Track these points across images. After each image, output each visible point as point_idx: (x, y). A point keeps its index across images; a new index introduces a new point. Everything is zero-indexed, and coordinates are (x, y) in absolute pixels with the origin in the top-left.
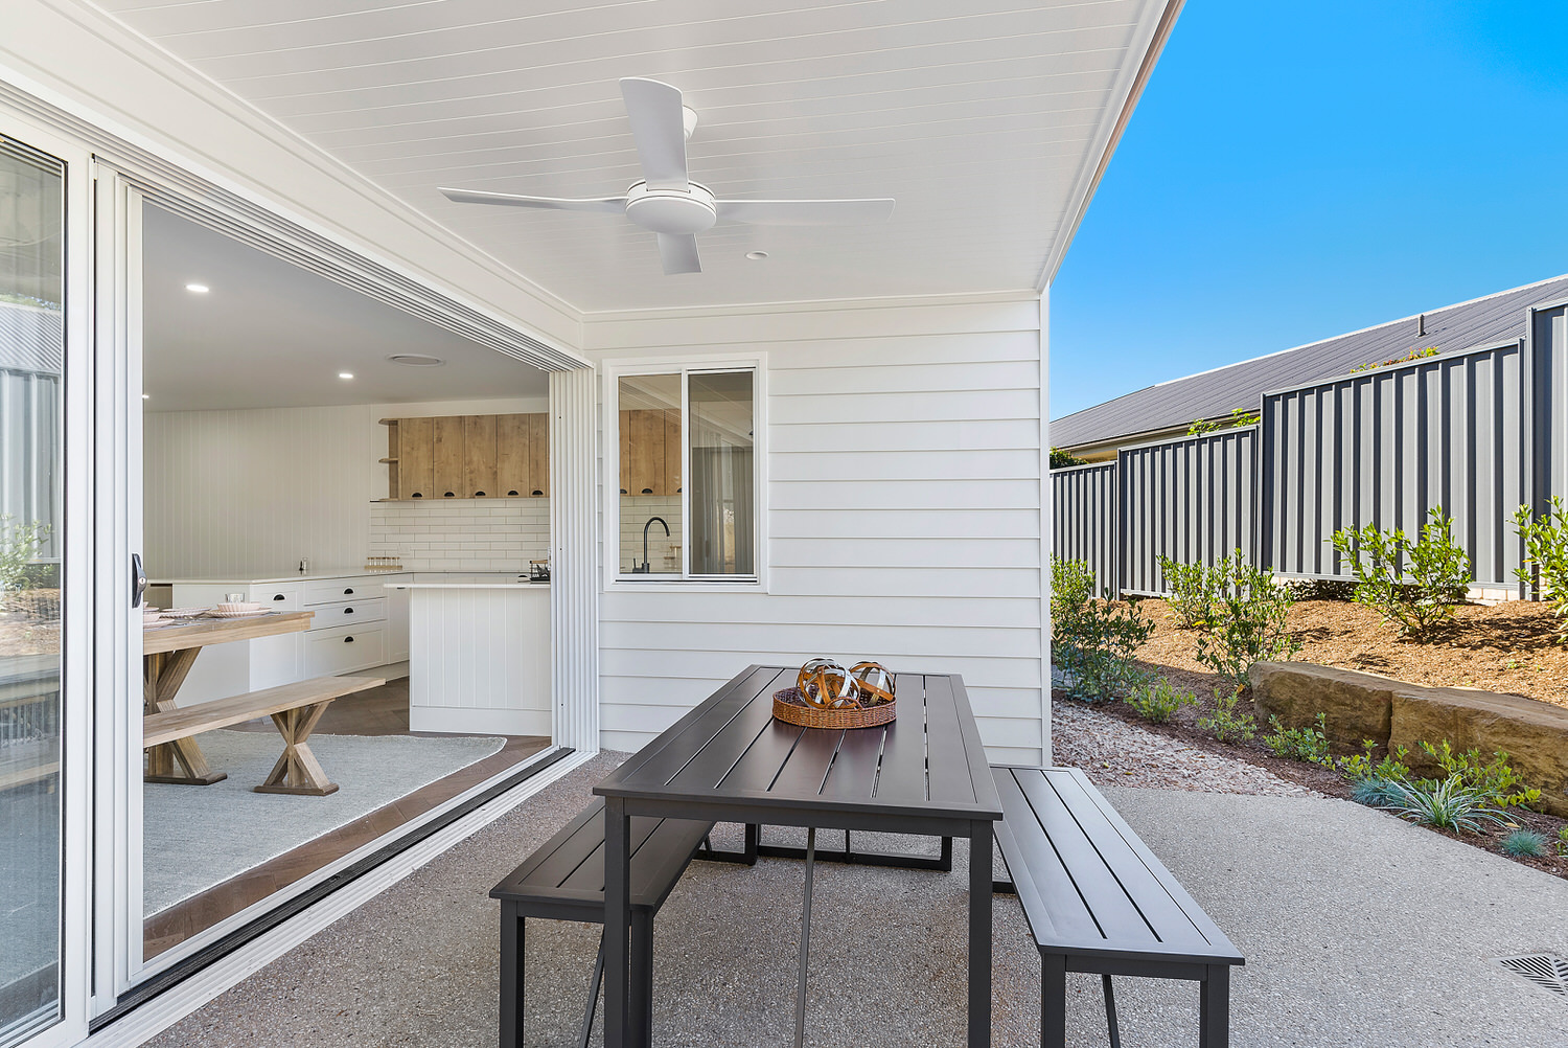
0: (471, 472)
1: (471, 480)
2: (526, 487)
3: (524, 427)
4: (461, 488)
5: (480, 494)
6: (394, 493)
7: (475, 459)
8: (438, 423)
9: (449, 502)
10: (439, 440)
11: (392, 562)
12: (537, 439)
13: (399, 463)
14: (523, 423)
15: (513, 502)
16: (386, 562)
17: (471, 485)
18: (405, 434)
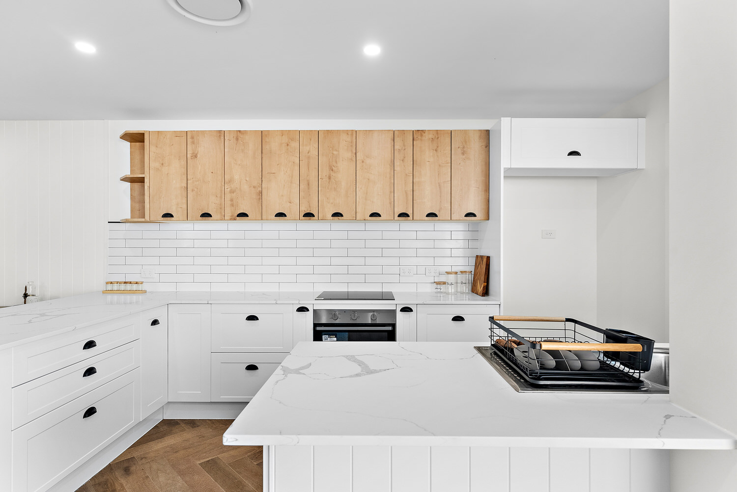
0: (232, 192)
1: (232, 200)
2: (293, 209)
3: (295, 145)
4: (221, 208)
5: (243, 215)
6: (139, 213)
7: (236, 177)
8: (192, 138)
9: (206, 224)
10: (195, 156)
11: (135, 287)
12: (309, 157)
13: (146, 180)
14: (292, 140)
15: (281, 224)
16: (129, 287)
17: (232, 205)
18: (153, 148)
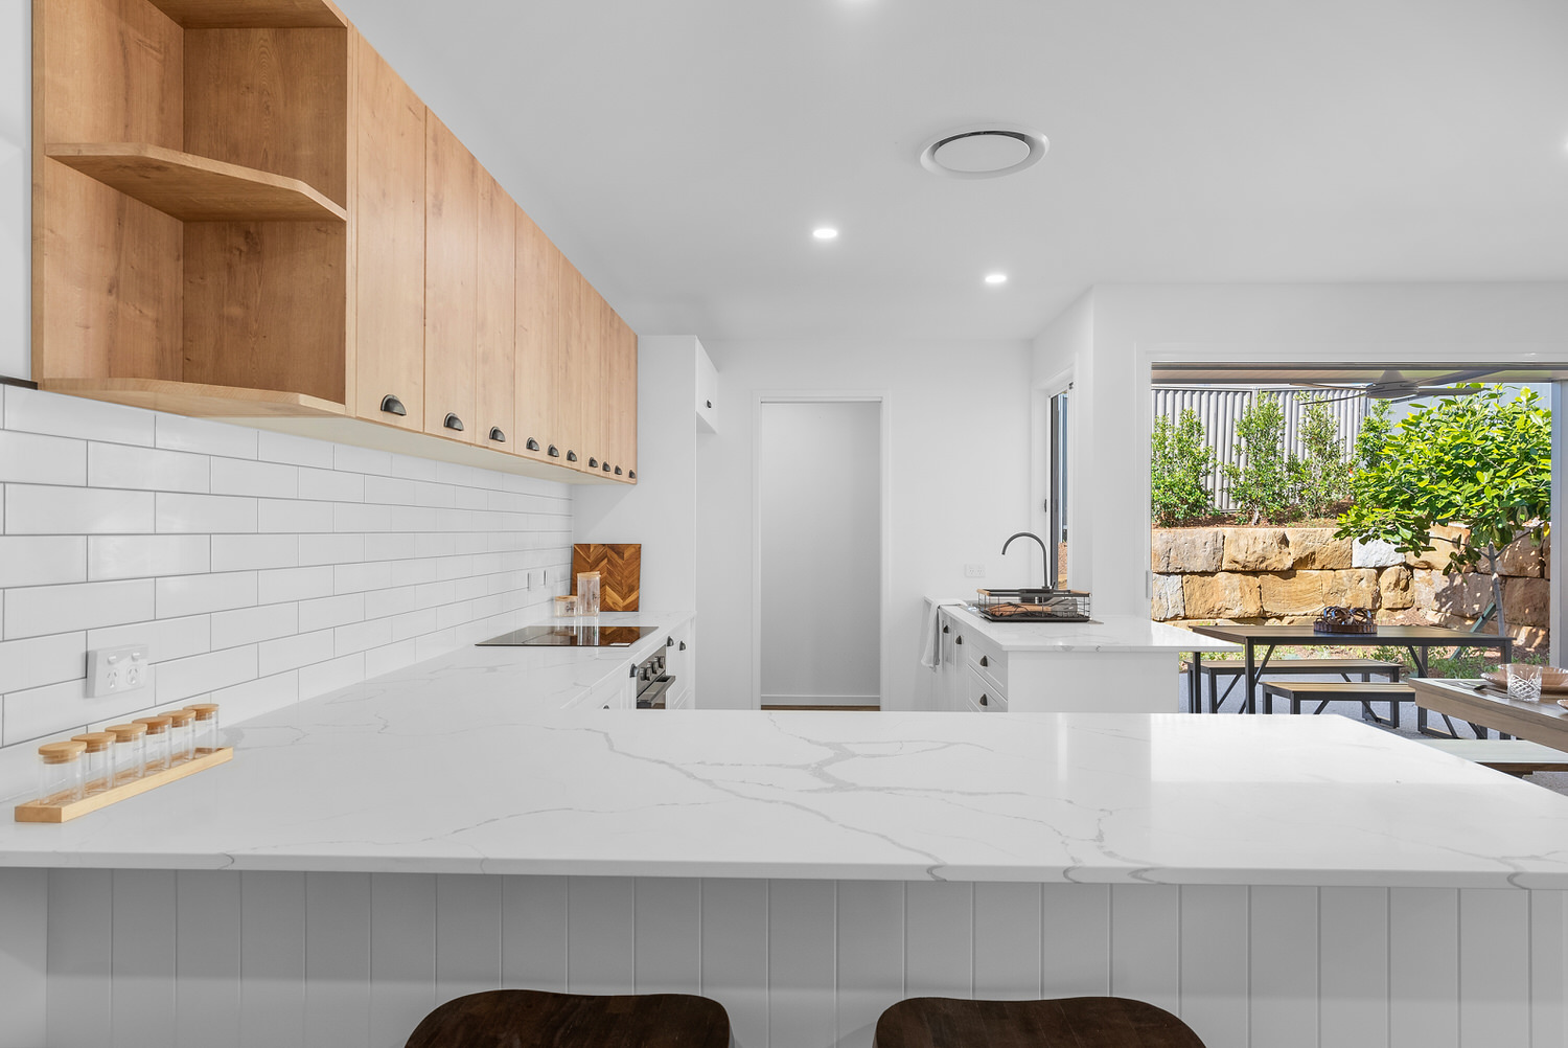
8: (436, 139)
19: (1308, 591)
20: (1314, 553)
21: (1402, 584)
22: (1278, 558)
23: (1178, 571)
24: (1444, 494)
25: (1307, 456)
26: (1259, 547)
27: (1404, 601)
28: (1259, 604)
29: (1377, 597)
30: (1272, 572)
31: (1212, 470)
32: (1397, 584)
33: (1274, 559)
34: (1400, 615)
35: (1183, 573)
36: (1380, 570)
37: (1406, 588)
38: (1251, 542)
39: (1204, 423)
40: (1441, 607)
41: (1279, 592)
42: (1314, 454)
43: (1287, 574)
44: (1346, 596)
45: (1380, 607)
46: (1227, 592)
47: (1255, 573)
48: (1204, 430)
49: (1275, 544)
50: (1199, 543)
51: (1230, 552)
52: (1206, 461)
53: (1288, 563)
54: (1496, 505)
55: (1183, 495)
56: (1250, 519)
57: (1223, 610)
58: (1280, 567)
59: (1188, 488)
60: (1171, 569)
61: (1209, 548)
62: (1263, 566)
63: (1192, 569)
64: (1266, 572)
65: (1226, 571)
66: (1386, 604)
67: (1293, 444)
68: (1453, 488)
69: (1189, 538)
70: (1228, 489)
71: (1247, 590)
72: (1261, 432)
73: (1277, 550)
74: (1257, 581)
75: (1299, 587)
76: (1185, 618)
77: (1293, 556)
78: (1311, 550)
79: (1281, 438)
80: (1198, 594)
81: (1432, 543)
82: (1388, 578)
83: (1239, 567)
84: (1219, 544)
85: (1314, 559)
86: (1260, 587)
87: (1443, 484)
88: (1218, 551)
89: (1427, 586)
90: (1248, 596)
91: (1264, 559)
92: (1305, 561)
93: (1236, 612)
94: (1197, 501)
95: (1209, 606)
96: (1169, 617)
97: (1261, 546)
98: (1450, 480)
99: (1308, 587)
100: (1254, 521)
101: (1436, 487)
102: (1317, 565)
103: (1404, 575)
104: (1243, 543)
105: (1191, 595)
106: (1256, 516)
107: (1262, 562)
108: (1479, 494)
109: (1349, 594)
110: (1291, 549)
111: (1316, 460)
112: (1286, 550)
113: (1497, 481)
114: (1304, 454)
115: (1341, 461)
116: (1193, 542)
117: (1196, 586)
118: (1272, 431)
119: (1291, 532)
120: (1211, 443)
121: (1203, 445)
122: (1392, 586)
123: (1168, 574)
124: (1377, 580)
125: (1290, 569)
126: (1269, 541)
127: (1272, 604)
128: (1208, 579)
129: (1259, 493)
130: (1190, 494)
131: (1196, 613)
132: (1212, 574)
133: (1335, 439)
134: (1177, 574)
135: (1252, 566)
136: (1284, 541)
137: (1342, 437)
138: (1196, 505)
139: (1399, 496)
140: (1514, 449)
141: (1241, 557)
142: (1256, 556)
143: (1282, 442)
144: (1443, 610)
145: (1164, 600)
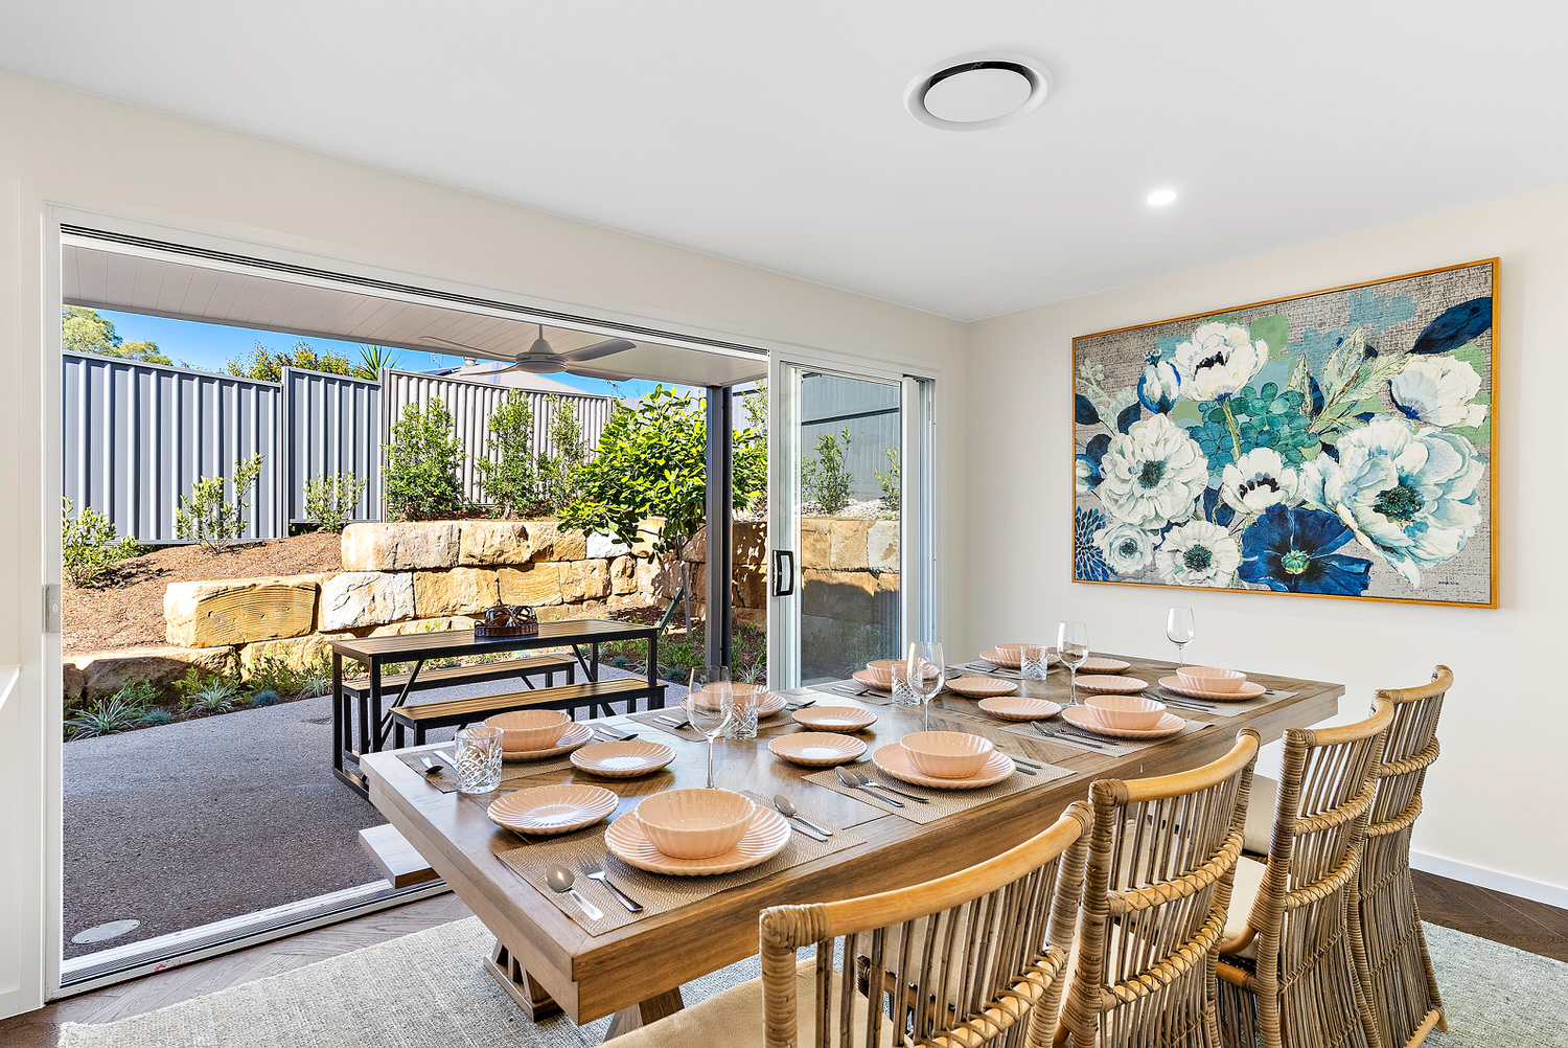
19: (546, 583)
20: (551, 546)
21: (628, 572)
22: (516, 551)
23: (407, 567)
24: (641, 489)
25: (555, 455)
26: (497, 541)
27: (630, 587)
28: (496, 598)
29: (608, 585)
30: (510, 565)
31: (460, 463)
32: (624, 572)
33: (512, 552)
34: (626, 599)
35: (414, 570)
36: (611, 560)
37: (632, 575)
38: (488, 536)
39: (452, 414)
40: (656, 590)
41: (518, 584)
42: (562, 453)
43: (525, 566)
44: (581, 585)
45: (610, 593)
46: (463, 588)
47: (493, 567)
48: (453, 421)
49: (513, 537)
50: (432, 538)
51: (467, 546)
52: (453, 452)
53: (526, 556)
54: (679, 500)
55: (428, 487)
56: (503, 513)
57: (458, 606)
58: (518, 560)
59: (433, 479)
60: (398, 566)
61: (443, 542)
62: (501, 559)
63: (424, 565)
64: (504, 565)
65: (463, 566)
66: (616, 590)
67: (541, 441)
68: (648, 484)
69: (420, 532)
70: (480, 484)
71: (484, 584)
72: (513, 428)
73: (515, 544)
74: (495, 575)
75: (538, 579)
76: (416, 618)
77: (532, 549)
78: (549, 543)
79: (530, 435)
80: (430, 592)
81: (639, 535)
82: (617, 566)
83: (476, 562)
84: (455, 538)
85: (552, 552)
86: (498, 581)
87: (641, 480)
88: (453, 546)
89: (647, 572)
90: (485, 590)
91: (502, 553)
92: (542, 554)
93: (472, 608)
94: (443, 493)
95: (443, 603)
96: (395, 618)
97: (499, 540)
98: (646, 476)
99: (546, 579)
100: (506, 514)
101: (634, 483)
102: (555, 557)
103: (629, 564)
104: (480, 537)
105: (423, 593)
106: (507, 509)
107: (499, 556)
108: (668, 491)
109: (583, 583)
110: (530, 542)
111: (564, 459)
112: (525, 543)
113: (681, 479)
114: (555, 453)
115: (586, 461)
116: (425, 537)
117: (429, 583)
118: (522, 428)
119: (531, 526)
120: (460, 434)
121: (451, 437)
122: (620, 574)
123: (395, 572)
124: (608, 569)
125: (528, 562)
126: (507, 535)
127: (511, 597)
128: (441, 575)
129: (507, 487)
130: (436, 486)
131: (428, 612)
132: (447, 570)
133: (581, 441)
134: (406, 571)
135: (489, 560)
136: (523, 534)
137: (586, 439)
138: (441, 499)
139: (609, 490)
140: (694, 451)
141: (477, 552)
142: (493, 549)
143: (532, 439)
144: (657, 593)
145: (389, 600)
